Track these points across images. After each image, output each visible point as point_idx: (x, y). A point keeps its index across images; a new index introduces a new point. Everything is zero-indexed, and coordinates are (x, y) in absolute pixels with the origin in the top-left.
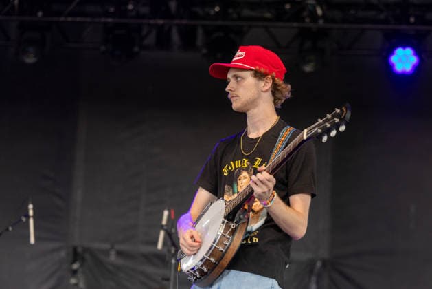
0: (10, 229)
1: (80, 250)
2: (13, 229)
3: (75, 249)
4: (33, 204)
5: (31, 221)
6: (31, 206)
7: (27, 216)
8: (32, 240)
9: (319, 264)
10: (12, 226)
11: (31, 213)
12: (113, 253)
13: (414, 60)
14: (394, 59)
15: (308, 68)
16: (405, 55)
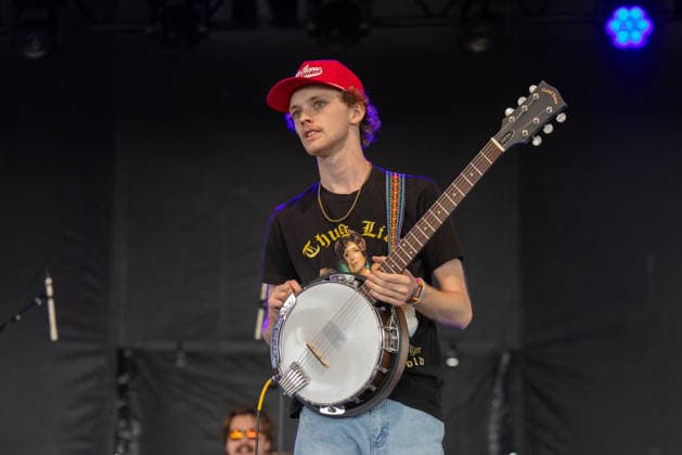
0: (18, 318)
1: (128, 354)
2: (22, 318)
3: (120, 353)
4: (51, 277)
5: (51, 304)
6: (49, 281)
7: (44, 297)
8: (54, 335)
9: (506, 359)
10: (20, 313)
11: (50, 291)
12: (181, 355)
13: (645, 25)
14: (614, 25)
15: (478, 46)
16: (630, 19)
